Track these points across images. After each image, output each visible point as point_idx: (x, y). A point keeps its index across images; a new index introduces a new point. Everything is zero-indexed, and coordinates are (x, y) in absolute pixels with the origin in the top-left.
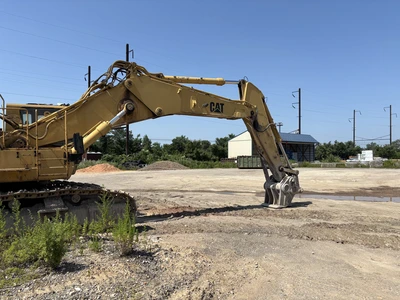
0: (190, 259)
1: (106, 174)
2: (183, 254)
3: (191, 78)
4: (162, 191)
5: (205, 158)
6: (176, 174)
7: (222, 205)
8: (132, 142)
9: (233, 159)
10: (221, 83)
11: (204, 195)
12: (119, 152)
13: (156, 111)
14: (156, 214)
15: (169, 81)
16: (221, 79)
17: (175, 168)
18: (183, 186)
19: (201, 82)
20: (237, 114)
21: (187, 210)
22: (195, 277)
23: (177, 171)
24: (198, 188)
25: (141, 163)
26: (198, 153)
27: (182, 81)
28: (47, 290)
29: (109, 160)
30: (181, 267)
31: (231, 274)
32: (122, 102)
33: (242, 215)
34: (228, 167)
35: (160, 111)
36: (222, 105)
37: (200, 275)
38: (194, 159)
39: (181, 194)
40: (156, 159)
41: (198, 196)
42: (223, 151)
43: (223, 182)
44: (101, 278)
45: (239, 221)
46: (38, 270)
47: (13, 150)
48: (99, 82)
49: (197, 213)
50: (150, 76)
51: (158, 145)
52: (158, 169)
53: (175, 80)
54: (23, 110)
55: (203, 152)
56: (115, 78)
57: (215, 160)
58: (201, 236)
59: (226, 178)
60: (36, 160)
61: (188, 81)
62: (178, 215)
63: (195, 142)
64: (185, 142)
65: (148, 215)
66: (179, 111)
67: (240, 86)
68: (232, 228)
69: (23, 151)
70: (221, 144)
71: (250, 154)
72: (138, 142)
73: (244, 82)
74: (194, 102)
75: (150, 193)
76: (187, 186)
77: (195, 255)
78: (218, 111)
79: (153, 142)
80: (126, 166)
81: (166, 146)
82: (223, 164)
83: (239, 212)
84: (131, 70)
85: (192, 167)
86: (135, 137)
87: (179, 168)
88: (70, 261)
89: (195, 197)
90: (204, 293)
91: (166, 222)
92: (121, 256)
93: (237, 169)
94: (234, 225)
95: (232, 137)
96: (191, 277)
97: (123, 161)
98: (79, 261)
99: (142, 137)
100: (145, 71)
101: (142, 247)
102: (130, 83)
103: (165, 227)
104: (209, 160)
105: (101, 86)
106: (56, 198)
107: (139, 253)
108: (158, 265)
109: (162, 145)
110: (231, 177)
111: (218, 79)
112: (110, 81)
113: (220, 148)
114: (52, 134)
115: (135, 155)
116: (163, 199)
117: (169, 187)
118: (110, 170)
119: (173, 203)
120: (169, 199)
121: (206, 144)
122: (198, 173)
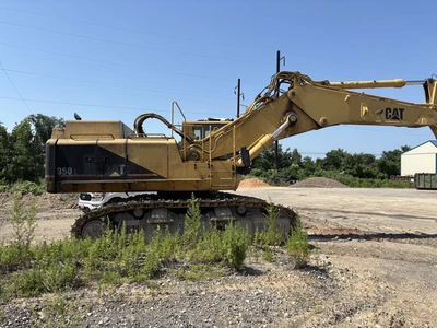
0: (371, 282)
1: (256, 189)
2: (361, 276)
3: (361, 82)
4: (321, 210)
5: (369, 175)
6: (333, 193)
7: (399, 231)
8: (281, 156)
9: (408, 178)
10: (401, 85)
11: (373, 218)
12: (267, 167)
13: (321, 121)
14: (318, 233)
15: (336, 88)
16: (401, 80)
17: (332, 186)
18: (344, 207)
19: (375, 85)
20: (423, 120)
21: (354, 233)
22: (379, 302)
23: (334, 189)
24: (363, 209)
25: (291, 179)
26: (359, 169)
27: (351, 86)
28: (235, 287)
29: (257, 175)
30: (361, 288)
31: (423, 306)
32: (285, 114)
33: (428, 244)
34: (401, 187)
35: (325, 121)
36: (402, 110)
37: (385, 301)
38: (354, 176)
39: (343, 215)
40: (308, 175)
41: (365, 218)
42: (394, 166)
43: (396, 205)
44: (279, 285)
45: (426, 252)
46: (223, 269)
47: (192, 162)
48: (262, 96)
49: (368, 237)
50: (315, 84)
51: (308, 159)
52: (311, 186)
53: (343, 86)
54: (195, 126)
55: (366, 168)
56: (277, 89)
57: (383, 178)
58: (378, 262)
59: (400, 200)
60: (209, 172)
61: (358, 86)
62: (343, 237)
63: (355, 156)
64: (343, 156)
65: (309, 233)
66: (347, 121)
67: (426, 87)
68: (416, 258)
69: (199, 163)
70: (390, 158)
71: (434, 172)
72: (287, 156)
73: (432, 81)
74: (365, 109)
75: (307, 212)
76: (349, 206)
77: (376, 280)
78: (395, 118)
79: (303, 156)
80: (276, 182)
81: (318, 160)
82: (394, 182)
83: (424, 241)
84: (294, 80)
85: (353, 186)
86: (284, 151)
87: (337, 186)
88: (248, 266)
89: (361, 219)
90: (393, 319)
91: (331, 243)
92: (295, 269)
93: (415, 190)
94: (419, 254)
95: (406, 149)
96: (375, 302)
97: (272, 177)
98: (256, 267)
99: (291, 151)
100: (309, 79)
101: (313, 263)
102: (293, 94)
103: (330, 248)
104: (374, 177)
105: (264, 100)
106: (225, 208)
107: (313, 268)
108: (335, 282)
109: (314, 159)
110: (407, 199)
111: (396, 80)
112: (272, 93)
113: (390, 163)
114: (220, 148)
115: (285, 171)
116: (323, 218)
117: (327, 207)
118: (259, 185)
119: (336, 224)
120: (329, 219)
121: (370, 159)
122: (361, 193)
